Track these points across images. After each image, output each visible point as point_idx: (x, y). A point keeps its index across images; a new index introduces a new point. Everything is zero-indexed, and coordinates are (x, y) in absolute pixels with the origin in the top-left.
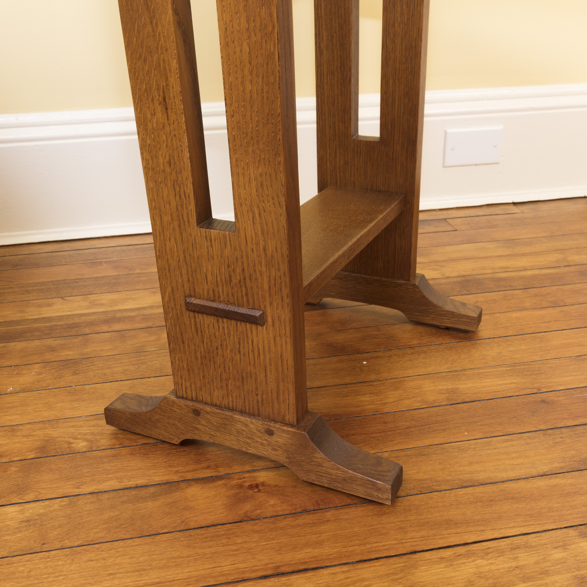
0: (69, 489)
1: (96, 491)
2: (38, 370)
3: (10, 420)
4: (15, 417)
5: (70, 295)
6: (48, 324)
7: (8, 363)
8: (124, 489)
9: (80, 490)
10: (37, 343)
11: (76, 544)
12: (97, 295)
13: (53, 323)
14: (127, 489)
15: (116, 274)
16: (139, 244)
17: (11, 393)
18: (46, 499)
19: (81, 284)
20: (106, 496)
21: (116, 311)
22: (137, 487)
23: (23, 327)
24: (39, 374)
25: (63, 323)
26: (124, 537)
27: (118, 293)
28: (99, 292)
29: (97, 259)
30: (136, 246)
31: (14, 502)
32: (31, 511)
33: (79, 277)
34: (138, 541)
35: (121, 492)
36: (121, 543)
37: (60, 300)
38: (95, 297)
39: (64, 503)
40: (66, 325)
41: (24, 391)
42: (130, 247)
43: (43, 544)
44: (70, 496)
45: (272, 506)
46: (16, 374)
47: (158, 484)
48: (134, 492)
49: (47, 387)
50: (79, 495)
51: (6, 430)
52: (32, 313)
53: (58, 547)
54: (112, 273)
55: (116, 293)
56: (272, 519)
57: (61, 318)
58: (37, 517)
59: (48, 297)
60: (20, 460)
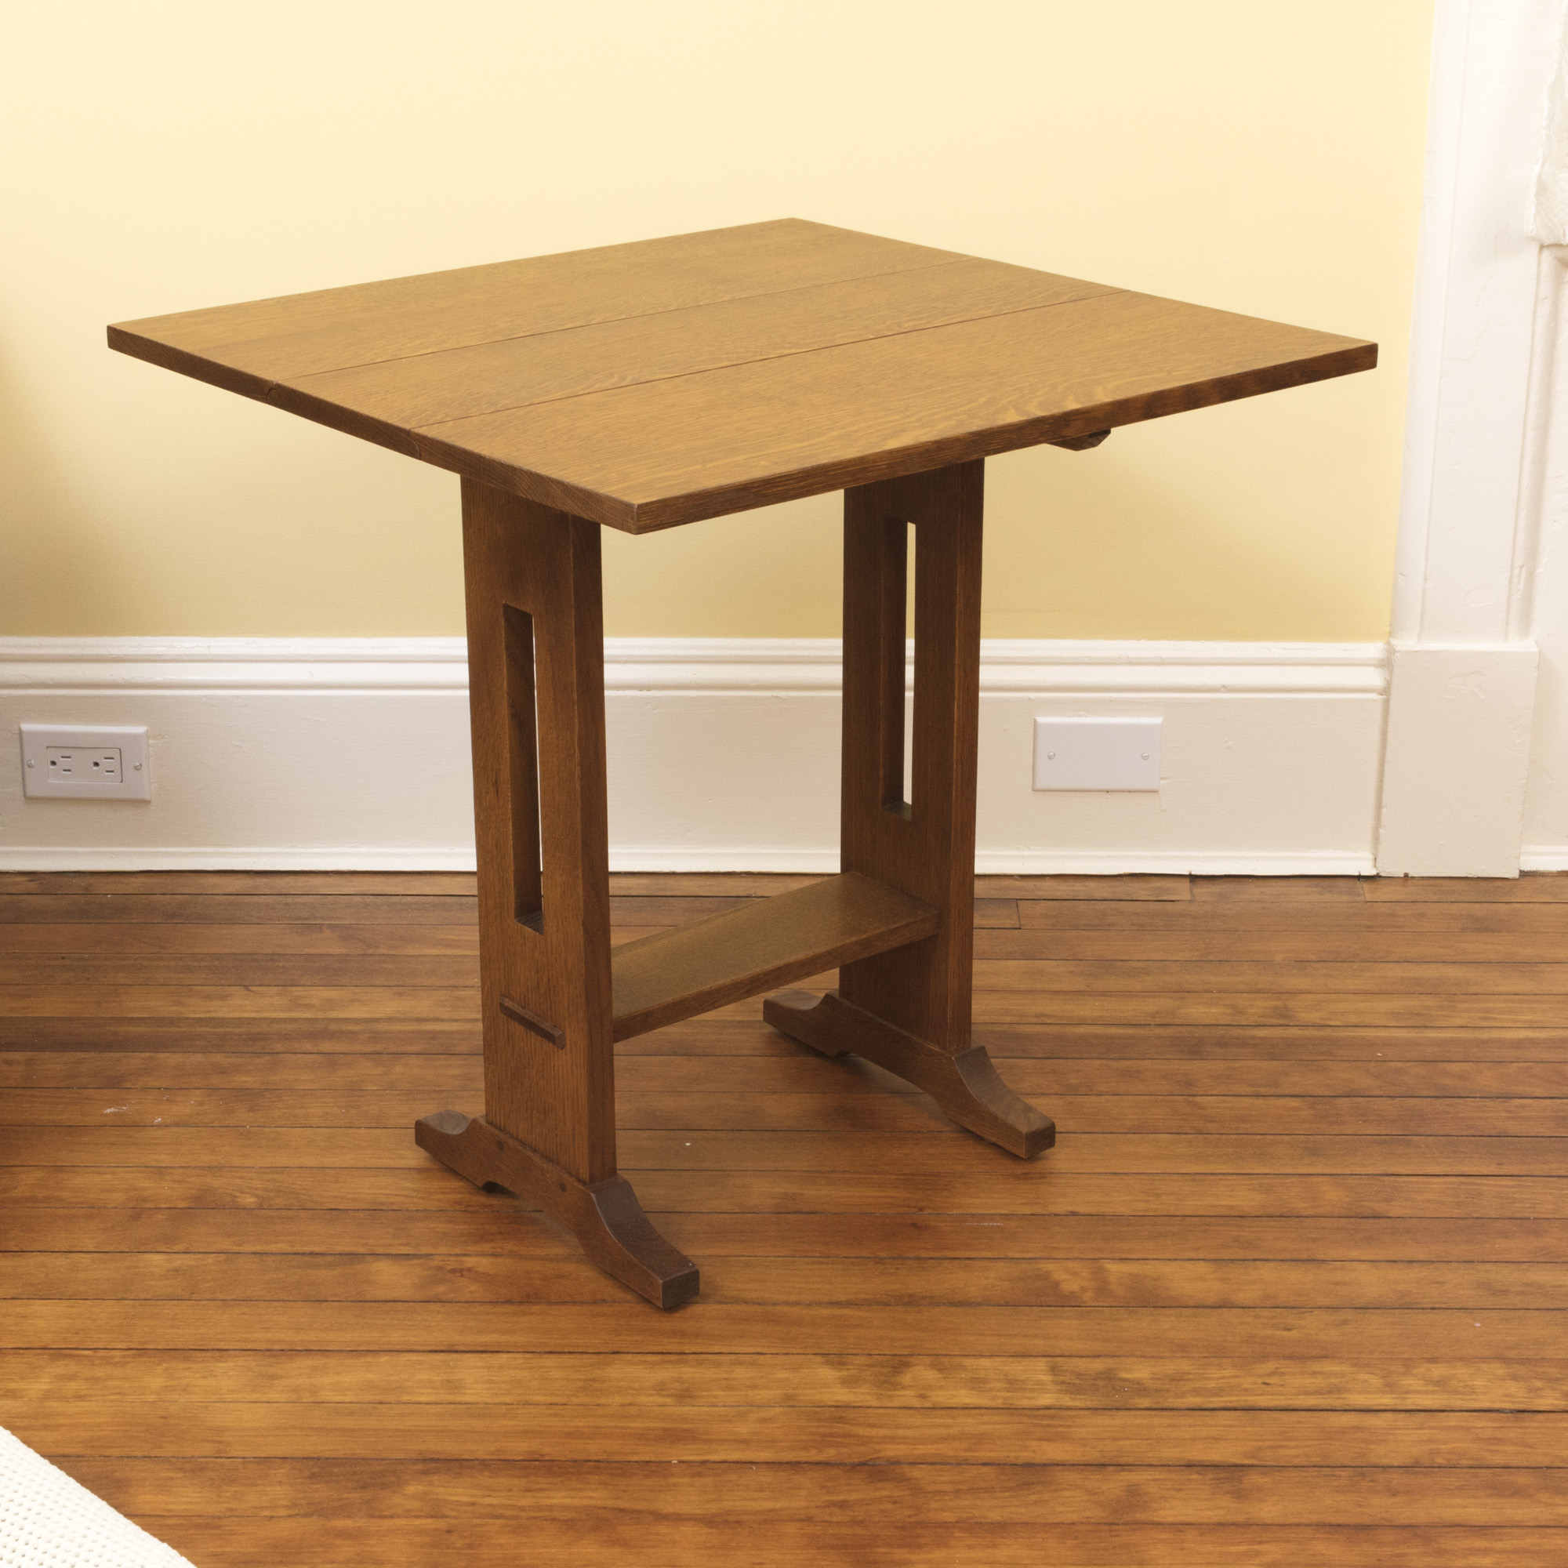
0: (226, 1245)
1: (260, 1252)
2: (197, 1099)
3: (156, 1160)
4: (164, 1157)
5: (258, 983)
6: (221, 1029)
7: (157, 1084)
8: (295, 1254)
9: (241, 1248)
10: (199, 1057)
11: (231, 1298)
12: (303, 988)
13: (228, 1029)
14: (299, 1254)
15: (343, 951)
16: (399, 895)
17: (159, 1126)
18: (200, 1253)
19: (280, 965)
20: (272, 1258)
21: (330, 1019)
22: (312, 1253)
23: (178, 1029)
24: (200, 1104)
25: (243, 1030)
26: (285, 1298)
27: (340, 988)
28: (309, 983)
29: (315, 918)
30: (390, 897)
31: (159, 1250)
32: (180, 1262)
33: (279, 950)
34: (300, 1304)
35: (291, 1257)
36: (282, 1304)
37: (241, 990)
38: (300, 991)
39: (220, 1259)
40: (246, 1035)
41: (177, 1124)
42: (380, 899)
43: (192, 1294)
44: (228, 1253)
45: (472, 1292)
46: (167, 1100)
47: (339, 1254)
48: (306, 1259)
49: (209, 1123)
50: (239, 1253)
51: (151, 1172)
52: (196, 1009)
53: (209, 1298)
54: (337, 949)
55: (337, 988)
56: (465, 1304)
57: (240, 1021)
58: (186, 1268)
59: (223, 982)
60: (169, 1208)
